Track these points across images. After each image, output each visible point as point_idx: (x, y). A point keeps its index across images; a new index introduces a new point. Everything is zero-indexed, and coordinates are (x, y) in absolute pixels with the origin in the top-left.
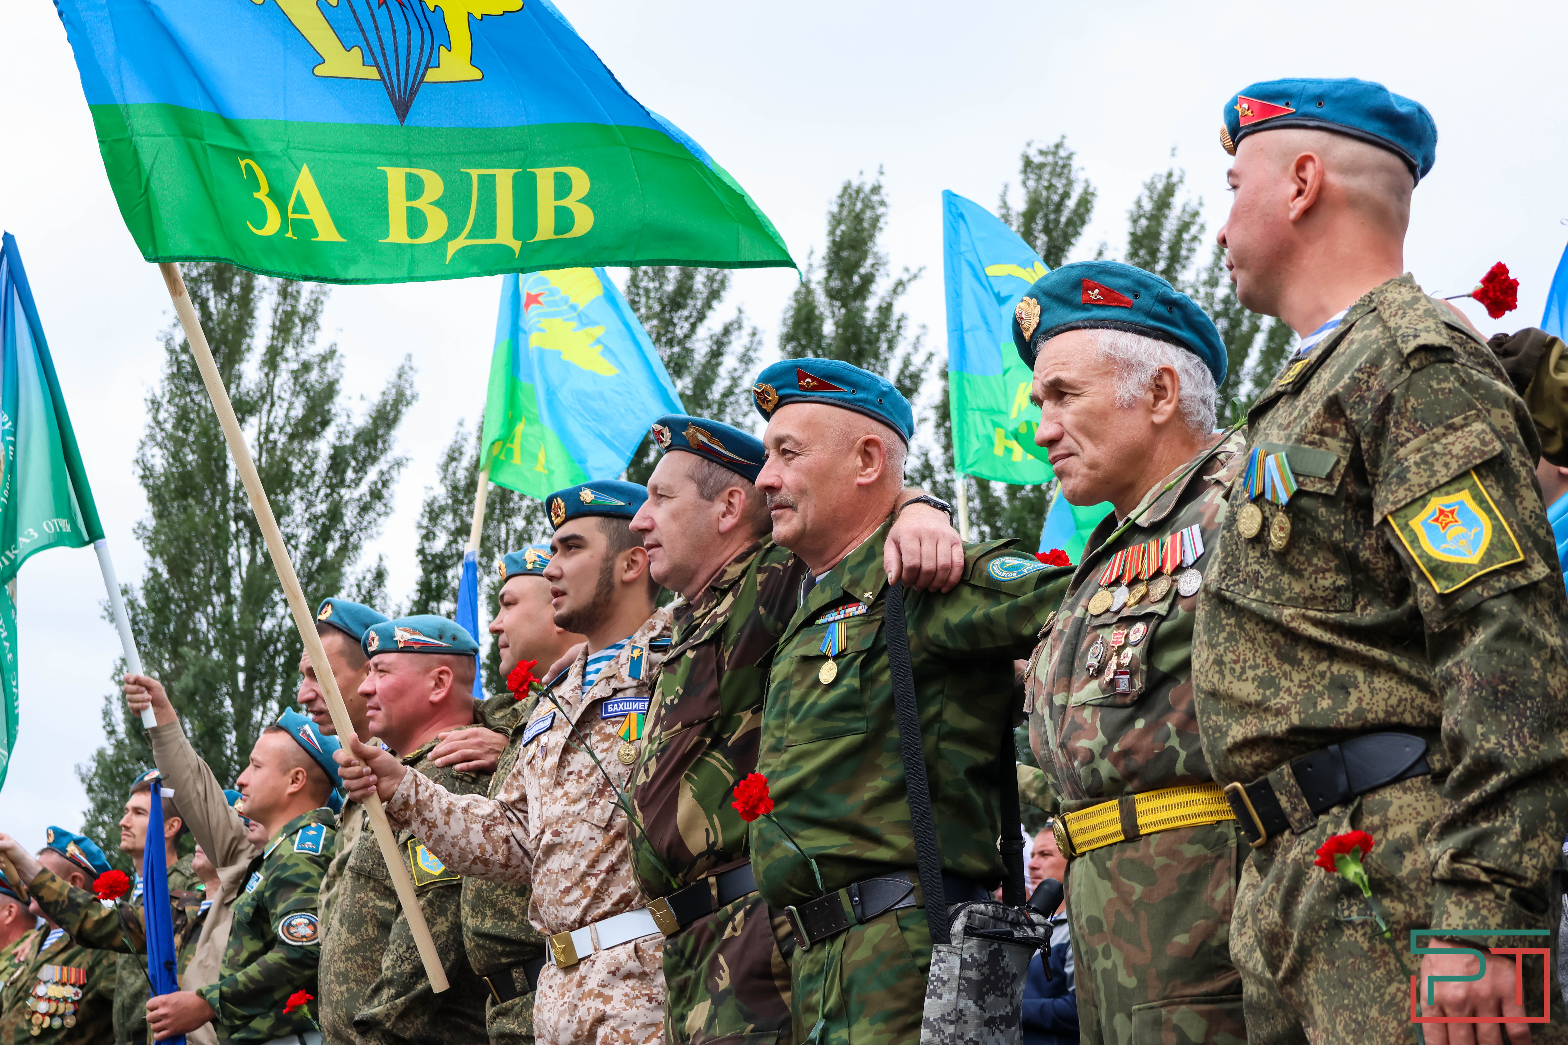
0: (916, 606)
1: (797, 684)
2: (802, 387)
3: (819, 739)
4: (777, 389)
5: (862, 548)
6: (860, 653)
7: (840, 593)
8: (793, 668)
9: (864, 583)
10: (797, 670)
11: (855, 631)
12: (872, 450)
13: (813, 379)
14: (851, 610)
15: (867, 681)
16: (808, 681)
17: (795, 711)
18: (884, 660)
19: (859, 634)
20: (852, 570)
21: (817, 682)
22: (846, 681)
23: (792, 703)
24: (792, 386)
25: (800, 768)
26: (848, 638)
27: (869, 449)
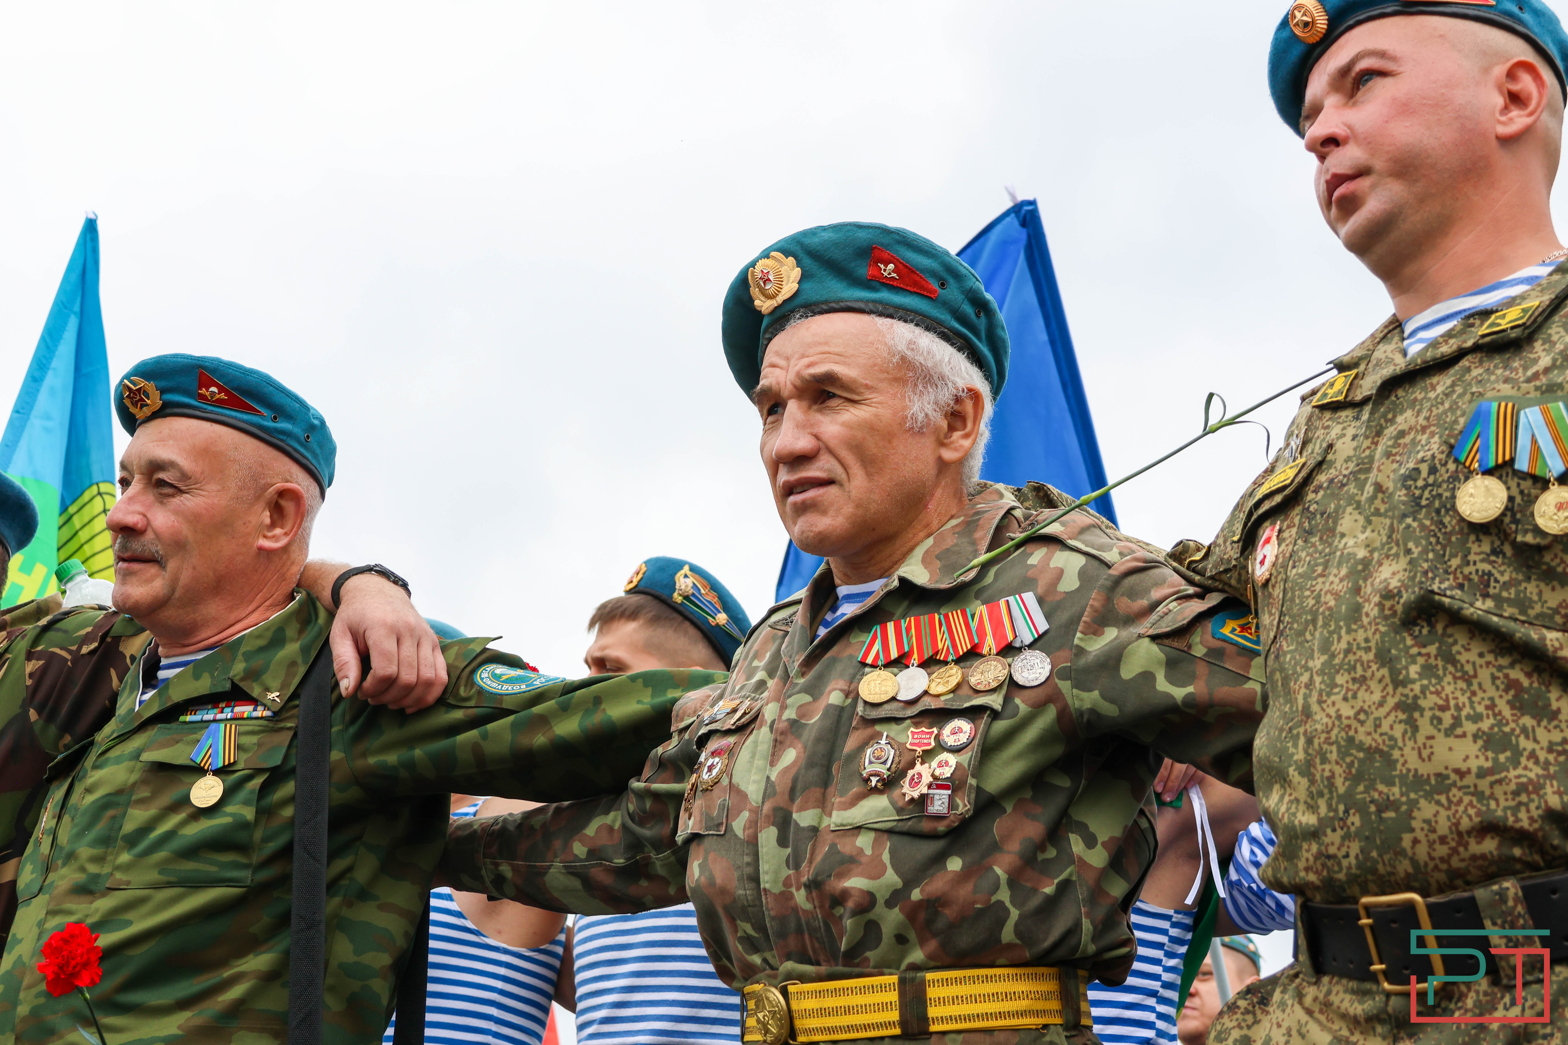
0: (353, 721)
1: (142, 801)
2: (202, 397)
3: (170, 885)
4: (163, 391)
5: (267, 629)
6: (259, 771)
7: (228, 686)
8: (134, 777)
9: (267, 678)
10: (143, 782)
11: (254, 739)
12: (288, 506)
13: (221, 389)
14: (246, 710)
15: (265, 812)
16: (166, 799)
17: (132, 840)
18: (288, 788)
19: (259, 745)
20: (248, 656)
21: (186, 800)
22: (229, 809)
23: (129, 827)
24: (187, 393)
25: (129, 923)
26: (239, 748)
27: (283, 502)
